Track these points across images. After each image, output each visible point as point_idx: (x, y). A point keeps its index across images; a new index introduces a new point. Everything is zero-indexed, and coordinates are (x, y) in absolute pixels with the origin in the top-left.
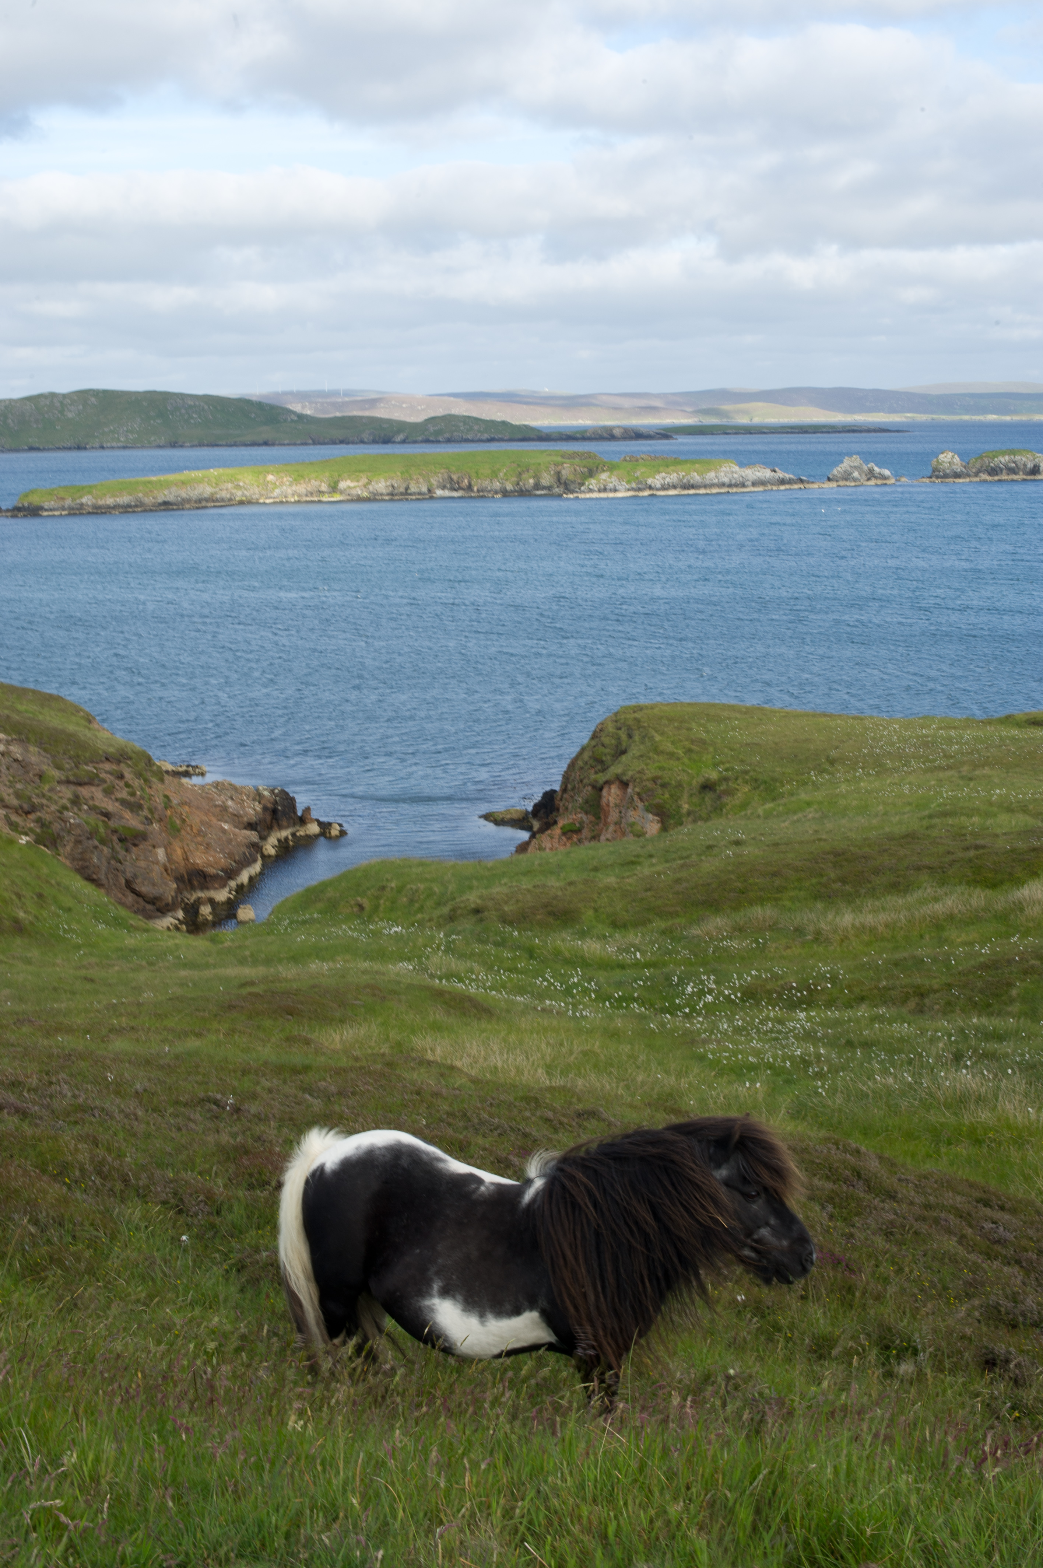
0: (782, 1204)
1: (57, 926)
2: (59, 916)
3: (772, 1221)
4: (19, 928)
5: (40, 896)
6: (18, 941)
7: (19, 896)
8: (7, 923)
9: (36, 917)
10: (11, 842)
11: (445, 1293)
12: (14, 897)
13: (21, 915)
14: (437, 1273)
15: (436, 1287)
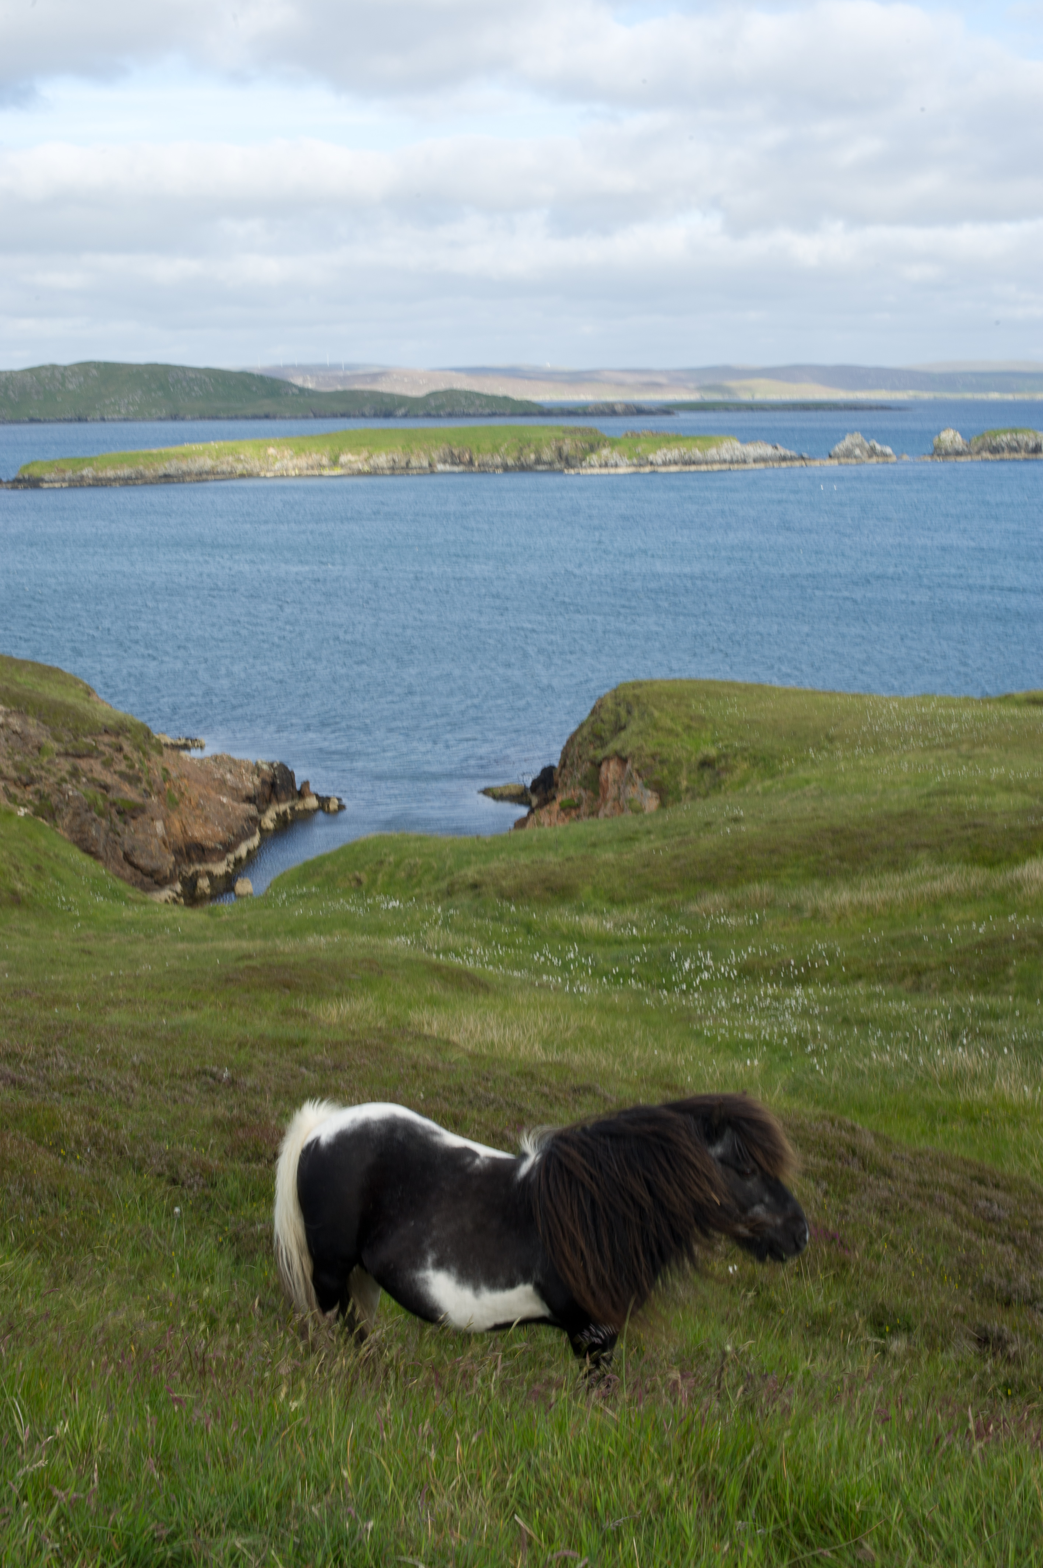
0: (778, 1182)
1: (56, 898)
2: (56, 888)
3: (767, 1199)
4: (16, 900)
5: (38, 868)
6: (16, 913)
7: (17, 868)
8: (5, 895)
9: (34, 889)
10: (10, 814)
11: (440, 1265)
12: (12, 869)
13: (19, 886)
14: (432, 1246)
15: (430, 1259)
